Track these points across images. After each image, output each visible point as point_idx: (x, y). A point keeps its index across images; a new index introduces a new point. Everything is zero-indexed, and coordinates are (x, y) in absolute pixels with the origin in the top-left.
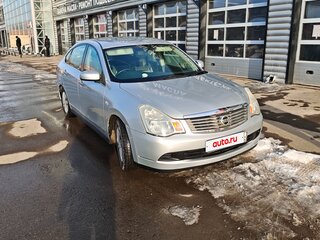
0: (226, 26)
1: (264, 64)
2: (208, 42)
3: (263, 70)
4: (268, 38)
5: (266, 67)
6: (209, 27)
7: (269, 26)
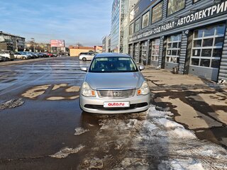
0: (202, 48)
1: (219, 72)
2: (192, 57)
3: (218, 76)
4: (223, 56)
5: (220, 74)
6: (193, 48)
7: (224, 49)
